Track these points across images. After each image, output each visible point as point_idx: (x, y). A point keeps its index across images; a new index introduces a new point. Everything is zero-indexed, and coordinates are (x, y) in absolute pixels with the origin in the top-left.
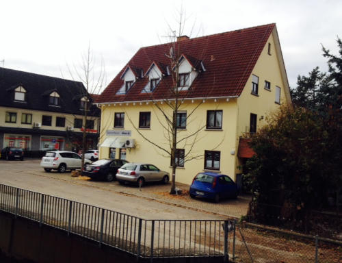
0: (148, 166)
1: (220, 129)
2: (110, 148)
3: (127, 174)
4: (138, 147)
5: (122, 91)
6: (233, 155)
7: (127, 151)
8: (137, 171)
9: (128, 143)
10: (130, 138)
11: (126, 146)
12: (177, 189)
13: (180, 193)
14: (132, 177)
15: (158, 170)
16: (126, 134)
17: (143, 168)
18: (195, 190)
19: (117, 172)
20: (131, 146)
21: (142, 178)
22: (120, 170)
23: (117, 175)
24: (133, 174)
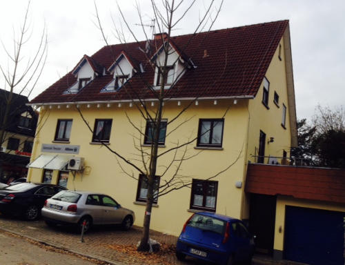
0: (101, 197)
1: (219, 147)
2: (45, 171)
3: (61, 208)
4: (88, 170)
5: (74, 89)
6: (239, 188)
7: (70, 176)
8: (81, 204)
9: (73, 162)
10: (77, 157)
11: (69, 168)
12: (152, 241)
13: (156, 248)
14: (69, 215)
15: (118, 206)
16: (71, 150)
17: (91, 200)
18: (189, 246)
19: (44, 204)
20: (77, 167)
21: (88, 217)
22: (50, 201)
23: (44, 209)
24: (72, 209)
